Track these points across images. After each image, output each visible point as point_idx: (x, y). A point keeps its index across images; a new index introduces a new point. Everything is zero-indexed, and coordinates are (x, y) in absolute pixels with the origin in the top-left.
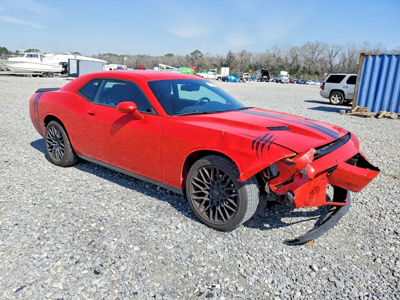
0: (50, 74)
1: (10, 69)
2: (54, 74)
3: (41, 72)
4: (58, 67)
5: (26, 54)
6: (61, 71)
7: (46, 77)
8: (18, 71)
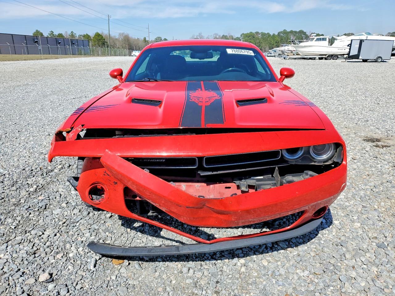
0: (335, 56)
1: (300, 53)
2: (339, 56)
3: (326, 55)
4: (344, 49)
5: (316, 38)
6: (347, 53)
7: (330, 59)
8: (306, 54)
